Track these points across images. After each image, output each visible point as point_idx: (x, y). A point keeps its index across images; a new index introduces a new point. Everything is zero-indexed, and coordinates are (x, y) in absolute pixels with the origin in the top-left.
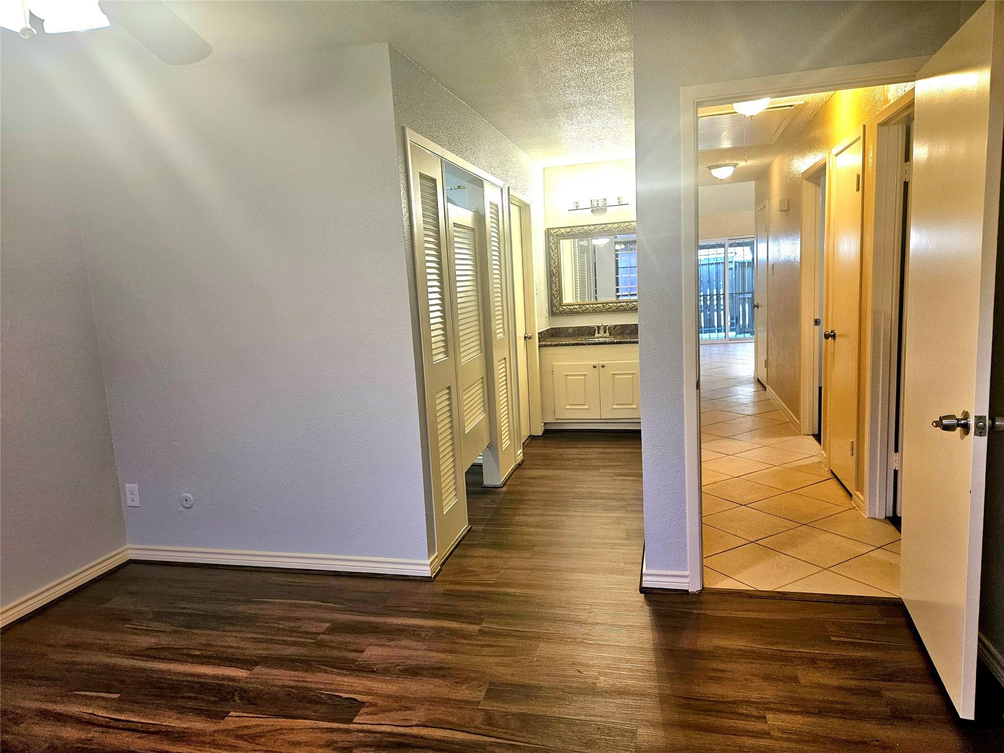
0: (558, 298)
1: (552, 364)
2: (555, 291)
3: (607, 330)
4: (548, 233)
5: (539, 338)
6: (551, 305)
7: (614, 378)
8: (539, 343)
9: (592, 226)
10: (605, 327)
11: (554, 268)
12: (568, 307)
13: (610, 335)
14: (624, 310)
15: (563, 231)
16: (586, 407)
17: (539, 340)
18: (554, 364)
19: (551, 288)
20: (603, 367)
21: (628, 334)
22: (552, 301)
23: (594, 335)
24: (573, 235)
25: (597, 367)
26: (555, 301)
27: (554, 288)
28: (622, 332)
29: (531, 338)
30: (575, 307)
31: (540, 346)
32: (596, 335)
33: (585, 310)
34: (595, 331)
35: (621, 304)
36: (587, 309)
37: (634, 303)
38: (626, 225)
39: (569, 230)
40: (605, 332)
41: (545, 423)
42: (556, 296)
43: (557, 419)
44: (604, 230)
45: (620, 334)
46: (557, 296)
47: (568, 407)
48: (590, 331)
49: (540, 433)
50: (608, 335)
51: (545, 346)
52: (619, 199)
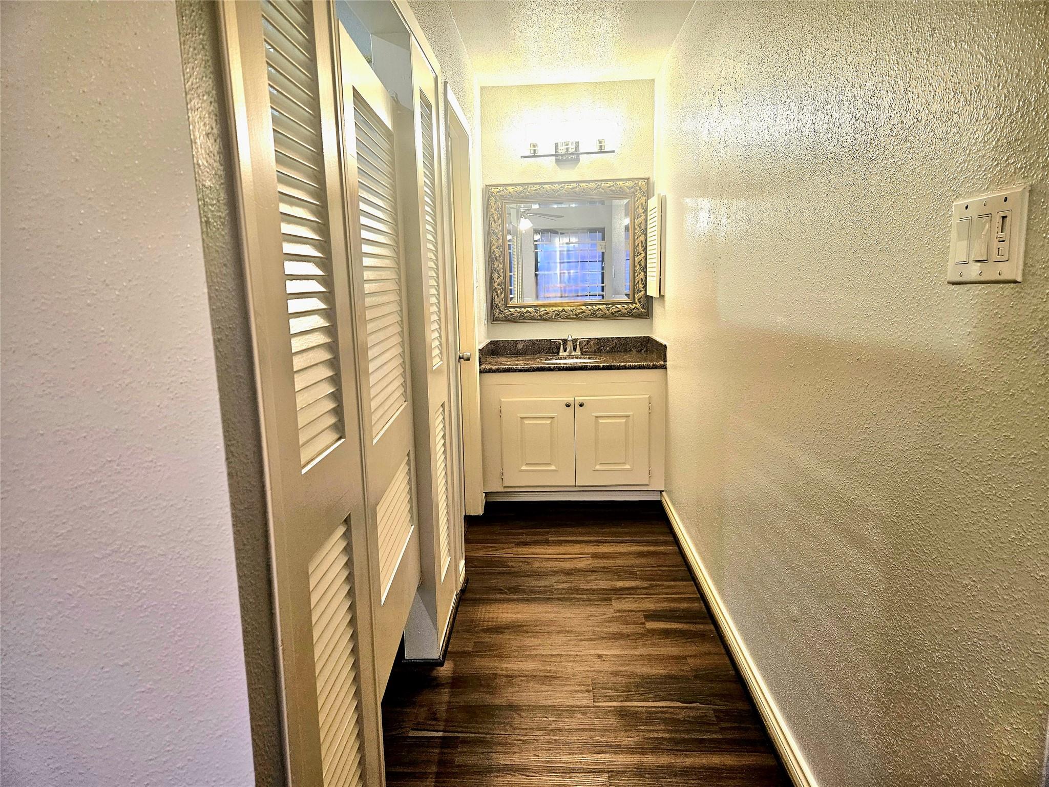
0: (503, 295)
1: (500, 400)
2: (498, 285)
3: (578, 346)
4: (488, 193)
5: (480, 358)
6: (492, 306)
7: (597, 423)
8: (480, 365)
9: (557, 185)
10: (575, 341)
11: (497, 248)
12: (518, 309)
13: (582, 354)
14: (602, 316)
15: (511, 190)
16: (553, 468)
17: (480, 362)
18: (502, 400)
19: (492, 279)
20: (581, 405)
21: (608, 352)
22: (492, 300)
23: (558, 353)
24: (527, 197)
25: (572, 405)
26: (497, 300)
27: (495, 279)
28: (598, 349)
29: (468, 359)
30: (529, 309)
31: (481, 372)
32: (561, 354)
33: (544, 315)
34: (559, 348)
35: (598, 306)
36: (548, 313)
37: (619, 306)
38: (608, 185)
39: (520, 189)
40: (575, 350)
41: (486, 493)
42: (499, 292)
43: (505, 487)
44: (575, 192)
45: (595, 352)
46: (501, 293)
47: (524, 468)
48: (552, 348)
49: (479, 511)
50: (579, 354)
51: (490, 371)
52: (600, 142)
